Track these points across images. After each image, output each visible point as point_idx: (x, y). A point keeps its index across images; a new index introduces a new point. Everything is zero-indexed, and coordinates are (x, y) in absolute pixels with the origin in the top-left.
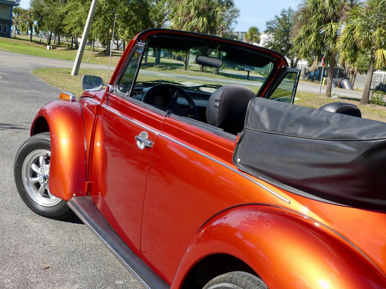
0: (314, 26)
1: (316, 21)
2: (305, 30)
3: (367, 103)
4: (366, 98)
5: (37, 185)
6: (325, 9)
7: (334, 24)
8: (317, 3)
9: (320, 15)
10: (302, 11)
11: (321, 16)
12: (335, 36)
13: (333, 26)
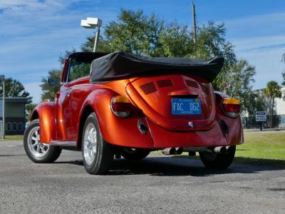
5: (36, 148)
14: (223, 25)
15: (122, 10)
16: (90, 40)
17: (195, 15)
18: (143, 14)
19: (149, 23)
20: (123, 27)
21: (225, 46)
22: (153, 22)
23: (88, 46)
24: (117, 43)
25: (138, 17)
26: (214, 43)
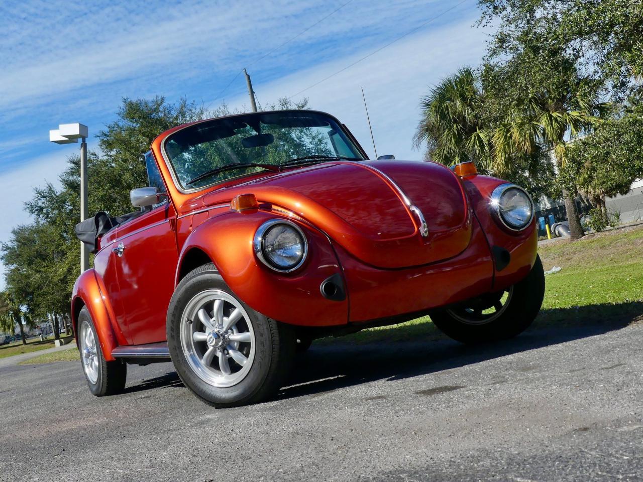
0: (453, 146)
1: (451, 138)
2: (440, 158)
3: (581, 235)
4: (576, 228)
6: (459, 114)
7: (481, 132)
8: (442, 110)
9: (455, 126)
10: (427, 130)
11: (457, 126)
12: (490, 150)
13: (481, 135)
14: (306, 103)
15: (125, 101)
16: (74, 163)
17: (252, 93)
18: (164, 104)
19: (176, 118)
20: (132, 131)
21: (313, 138)
22: (183, 114)
23: (72, 174)
24: (125, 161)
25: (156, 110)
26: (294, 135)
